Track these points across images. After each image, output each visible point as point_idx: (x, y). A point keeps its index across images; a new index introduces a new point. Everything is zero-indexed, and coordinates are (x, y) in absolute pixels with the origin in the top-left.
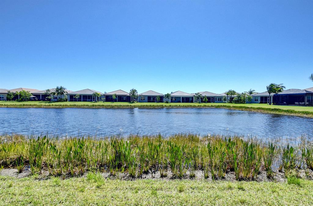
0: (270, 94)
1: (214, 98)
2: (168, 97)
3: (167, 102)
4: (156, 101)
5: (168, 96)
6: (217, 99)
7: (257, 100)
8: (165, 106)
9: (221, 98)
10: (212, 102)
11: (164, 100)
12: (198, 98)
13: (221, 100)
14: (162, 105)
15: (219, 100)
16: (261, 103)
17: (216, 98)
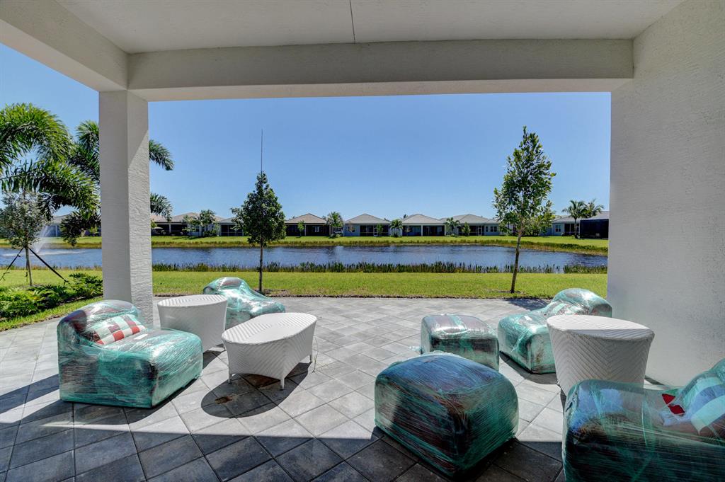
0: (576, 219)
1: (483, 227)
2: (397, 226)
3: (396, 236)
4: (376, 234)
5: (397, 224)
6: (489, 229)
7: (560, 230)
8: (393, 242)
9: (496, 227)
10: (480, 234)
11: (390, 231)
12: (453, 228)
13: (496, 231)
14: (387, 241)
15: (492, 231)
16: (566, 235)
17: (487, 227)
